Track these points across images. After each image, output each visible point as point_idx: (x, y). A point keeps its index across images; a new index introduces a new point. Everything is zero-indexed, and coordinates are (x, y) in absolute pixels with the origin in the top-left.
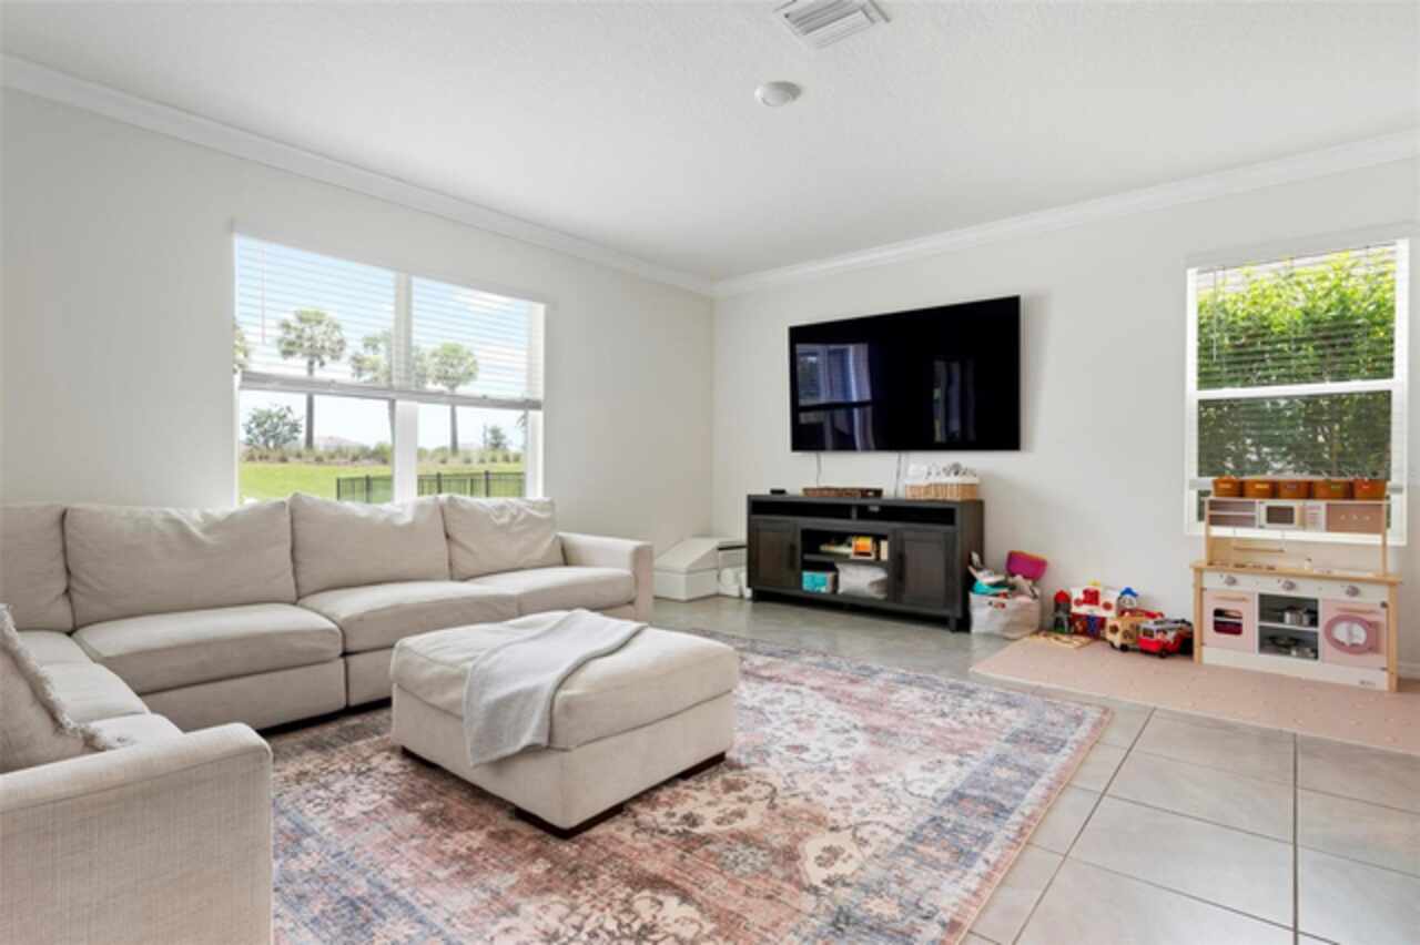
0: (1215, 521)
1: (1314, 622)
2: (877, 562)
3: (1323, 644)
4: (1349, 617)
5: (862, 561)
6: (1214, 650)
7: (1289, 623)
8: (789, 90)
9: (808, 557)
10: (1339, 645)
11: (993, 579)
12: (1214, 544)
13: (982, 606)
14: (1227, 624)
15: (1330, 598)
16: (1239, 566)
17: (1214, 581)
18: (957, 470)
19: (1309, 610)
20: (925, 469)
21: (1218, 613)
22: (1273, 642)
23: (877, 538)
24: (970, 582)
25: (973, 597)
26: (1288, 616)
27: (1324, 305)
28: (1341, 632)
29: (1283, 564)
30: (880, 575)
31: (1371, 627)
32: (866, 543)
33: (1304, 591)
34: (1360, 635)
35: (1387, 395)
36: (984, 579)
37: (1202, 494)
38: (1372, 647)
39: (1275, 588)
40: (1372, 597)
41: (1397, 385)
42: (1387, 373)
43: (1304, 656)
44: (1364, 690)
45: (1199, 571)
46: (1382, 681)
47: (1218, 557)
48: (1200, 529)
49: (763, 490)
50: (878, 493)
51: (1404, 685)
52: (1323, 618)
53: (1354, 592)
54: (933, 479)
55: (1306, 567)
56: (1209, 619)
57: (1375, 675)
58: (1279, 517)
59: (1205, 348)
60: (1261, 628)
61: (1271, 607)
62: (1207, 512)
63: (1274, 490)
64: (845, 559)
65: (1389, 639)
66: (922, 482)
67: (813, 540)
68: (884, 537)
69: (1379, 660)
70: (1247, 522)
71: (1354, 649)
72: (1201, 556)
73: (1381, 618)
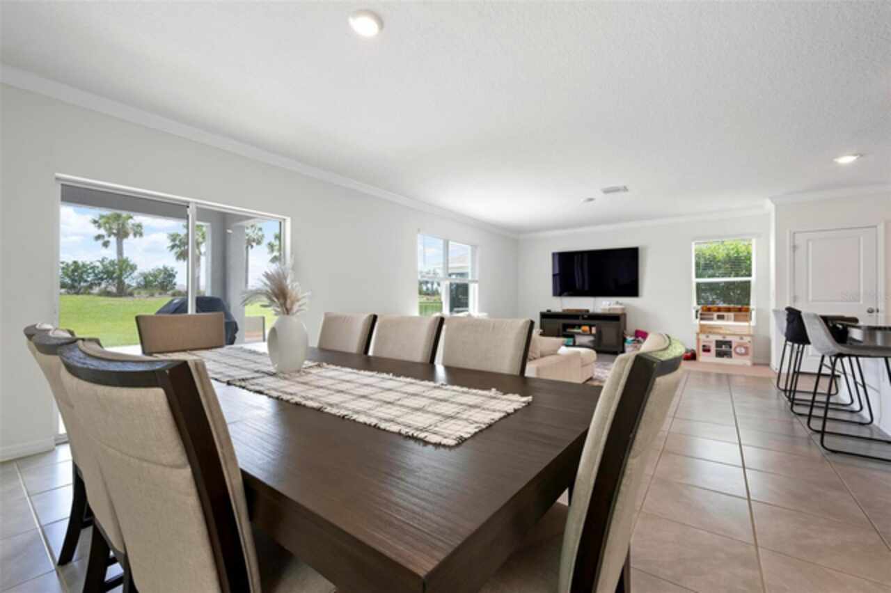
0: (702, 319)
1: (731, 347)
2: (591, 334)
3: (733, 354)
4: (740, 345)
5: (584, 334)
6: (703, 357)
7: (724, 348)
8: (591, 200)
9: (565, 333)
10: (737, 353)
11: (632, 338)
12: (702, 326)
13: (628, 347)
14: (706, 350)
15: (735, 340)
16: (710, 332)
17: (702, 337)
18: (617, 303)
19: (729, 344)
20: (608, 303)
21: (704, 346)
22: (720, 354)
23: (591, 326)
24: (624, 340)
25: (626, 345)
26: (724, 346)
27: (732, 252)
28: (738, 350)
29: (721, 331)
30: (591, 338)
31: (746, 348)
32: (587, 328)
33: (728, 338)
34: (743, 351)
35: (749, 282)
36: (629, 339)
37: (697, 312)
38: (746, 354)
39: (720, 338)
40: (747, 339)
41: (753, 279)
42: (750, 275)
43: (728, 357)
44: (744, 366)
45: (698, 334)
46: (749, 363)
47: (703, 330)
48: (698, 321)
49: (544, 310)
50: (587, 311)
51: (754, 364)
52: (734, 346)
53: (742, 338)
54: (612, 306)
55: (728, 332)
56: (701, 348)
57: (747, 361)
58: (721, 317)
59: (697, 265)
60: (717, 351)
61: (719, 344)
62: (699, 316)
63: (719, 310)
64: (579, 334)
65: (751, 352)
66: (607, 307)
67: (565, 327)
68: (594, 326)
69: (749, 357)
70: (711, 319)
71: (741, 354)
72: (698, 330)
73: (749, 345)
